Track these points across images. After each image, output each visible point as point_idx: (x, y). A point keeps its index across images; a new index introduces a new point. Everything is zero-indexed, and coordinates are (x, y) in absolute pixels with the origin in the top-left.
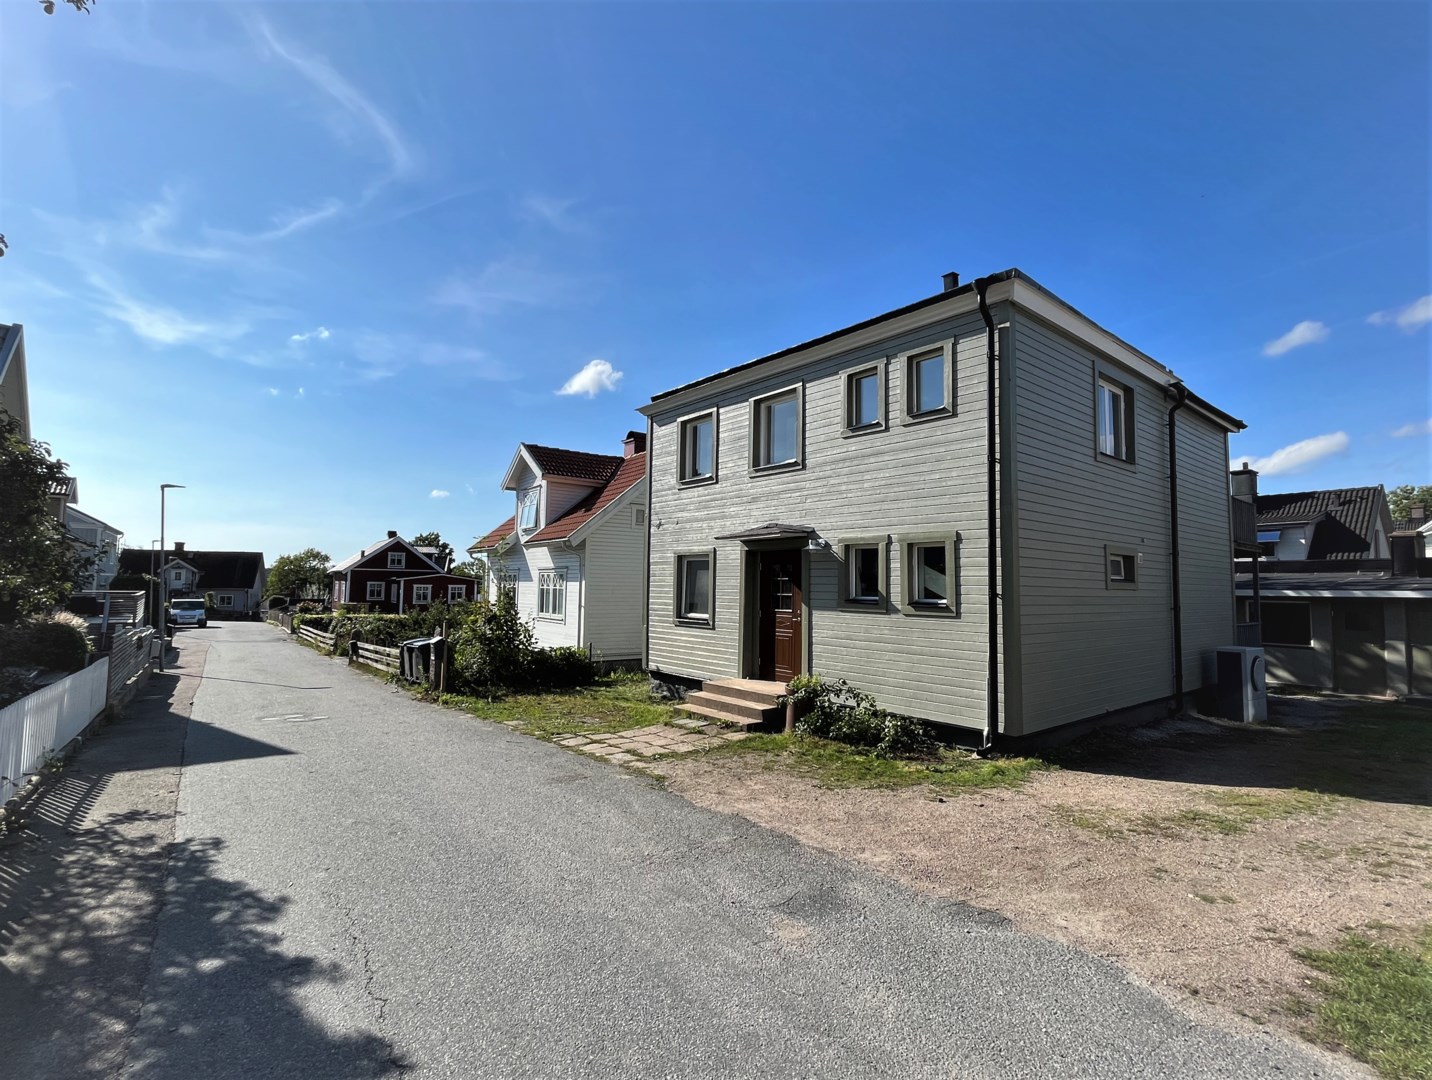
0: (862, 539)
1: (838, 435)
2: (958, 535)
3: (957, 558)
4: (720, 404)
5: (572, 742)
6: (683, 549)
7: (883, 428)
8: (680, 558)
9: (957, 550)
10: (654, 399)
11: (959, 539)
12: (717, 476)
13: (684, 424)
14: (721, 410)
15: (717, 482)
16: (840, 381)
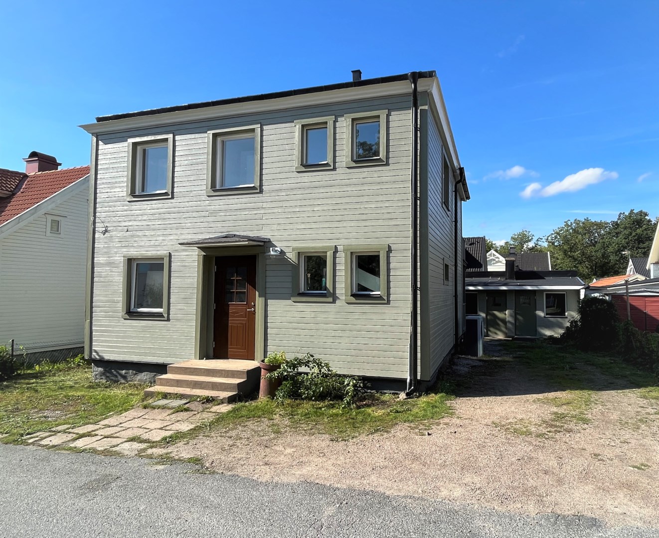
0: (313, 248)
1: (294, 169)
2: (389, 247)
3: (388, 263)
4: (176, 132)
5: (56, 440)
6: (134, 253)
7: (332, 168)
8: (130, 261)
9: (388, 257)
10: (99, 120)
11: (390, 250)
12: (173, 192)
13: (135, 145)
14: (177, 138)
15: (173, 198)
16: (295, 129)
